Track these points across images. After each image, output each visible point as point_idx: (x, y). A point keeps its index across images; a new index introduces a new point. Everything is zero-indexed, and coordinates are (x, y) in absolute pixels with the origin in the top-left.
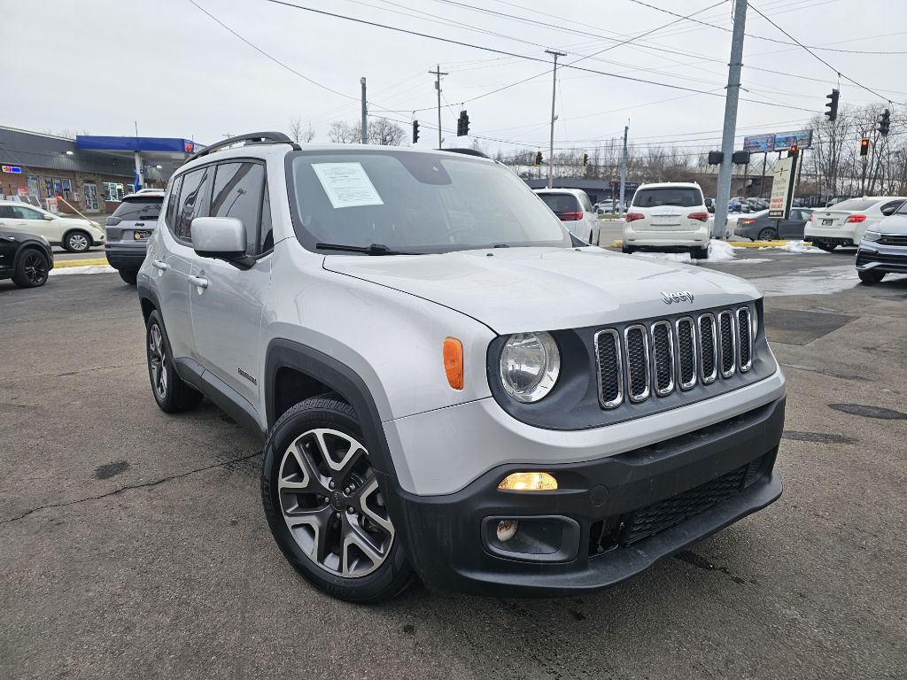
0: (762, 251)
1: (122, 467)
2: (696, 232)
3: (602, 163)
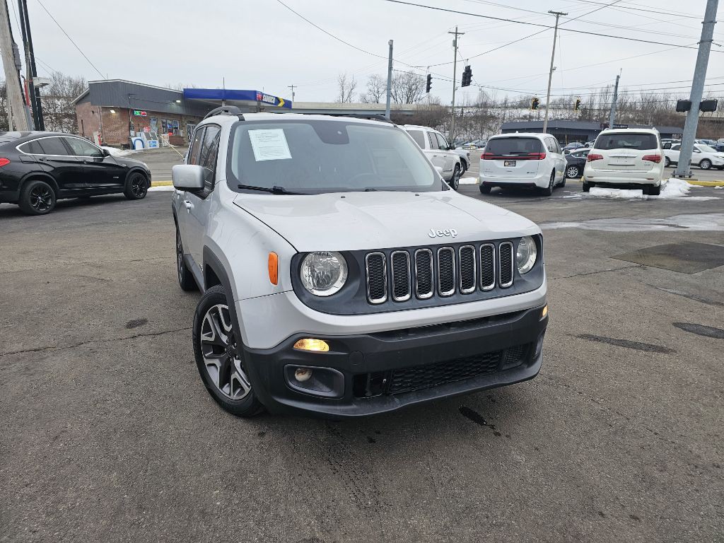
1: (143, 322)
2: (649, 172)
3: (596, 107)
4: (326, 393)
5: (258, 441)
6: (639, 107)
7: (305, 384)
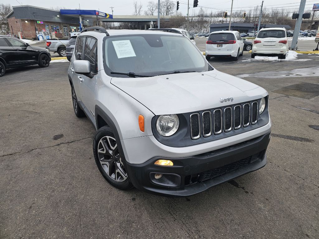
0: (310, 55)
1: (61, 136)
2: (282, 48)
4: (171, 185)
5: (133, 203)
6: (270, 16)
7: (160, 180)
